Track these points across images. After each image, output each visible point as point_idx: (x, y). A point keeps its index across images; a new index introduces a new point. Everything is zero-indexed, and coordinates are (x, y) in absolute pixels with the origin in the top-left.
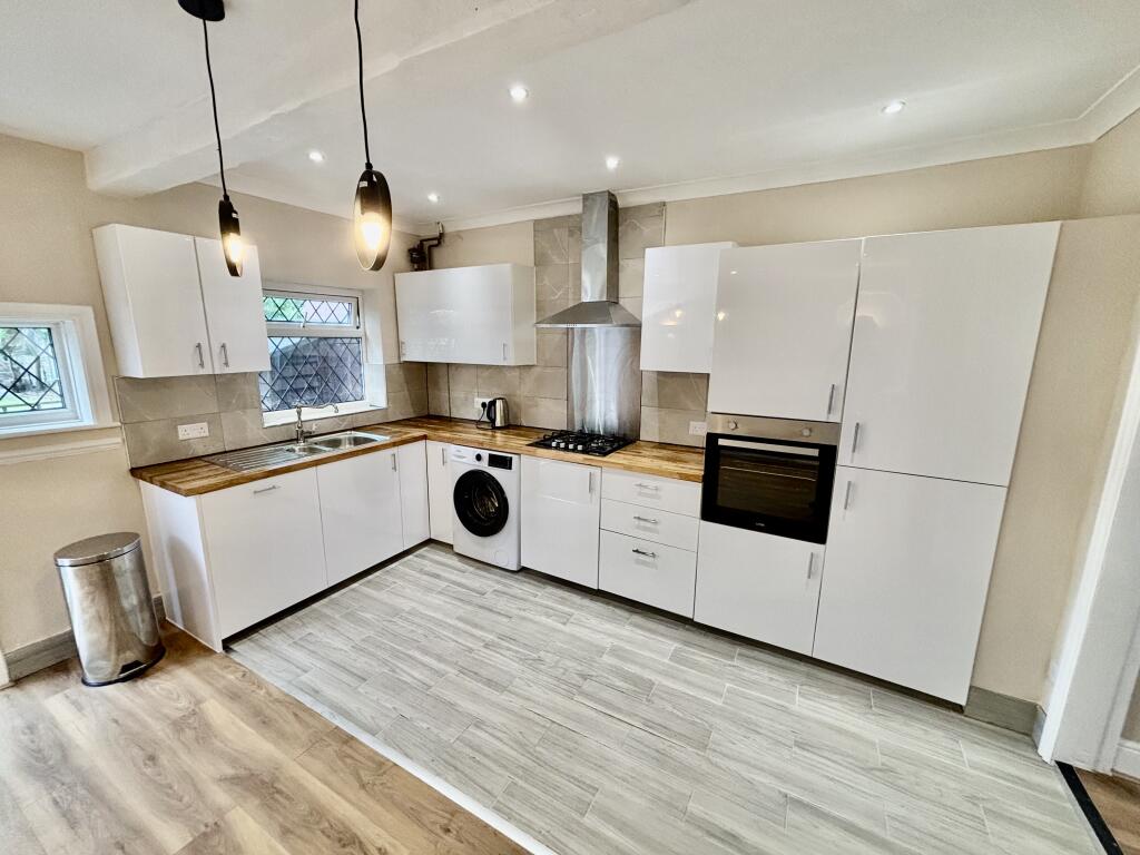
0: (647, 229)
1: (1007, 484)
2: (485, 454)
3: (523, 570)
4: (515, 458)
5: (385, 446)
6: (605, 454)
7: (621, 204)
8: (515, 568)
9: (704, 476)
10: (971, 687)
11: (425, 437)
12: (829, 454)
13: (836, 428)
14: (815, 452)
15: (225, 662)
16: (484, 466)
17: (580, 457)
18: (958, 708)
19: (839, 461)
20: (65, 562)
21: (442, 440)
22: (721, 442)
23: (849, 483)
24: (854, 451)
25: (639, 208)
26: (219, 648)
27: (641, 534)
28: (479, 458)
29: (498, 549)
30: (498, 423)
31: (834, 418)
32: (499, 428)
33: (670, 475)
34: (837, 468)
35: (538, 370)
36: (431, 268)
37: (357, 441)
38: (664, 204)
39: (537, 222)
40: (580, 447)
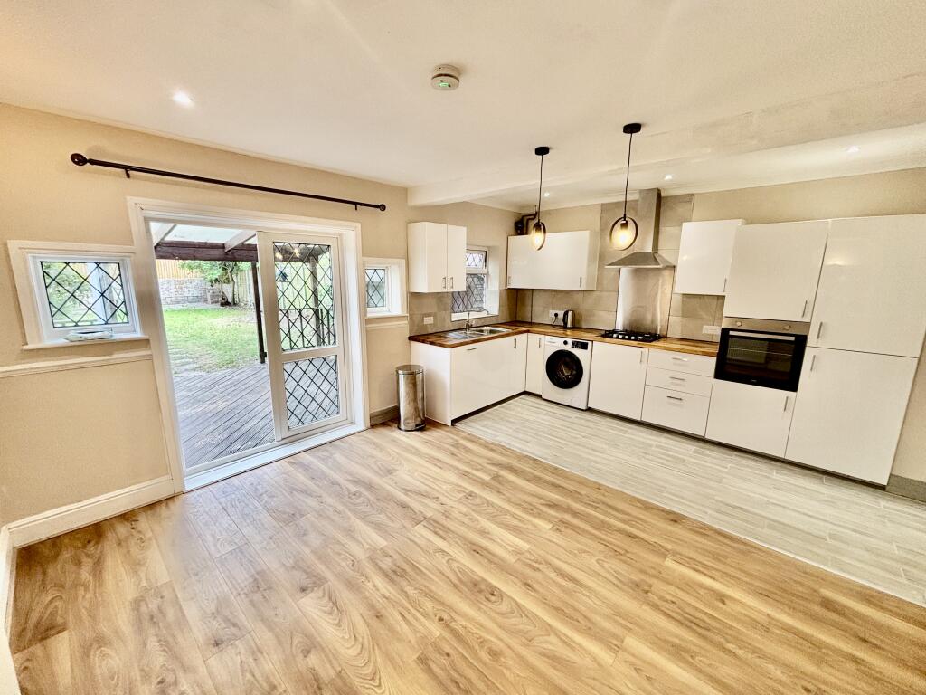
0: (681, 209)
1: (918, 356)
2: (570, 341)
3: (589, 410)
4: (590, 343)
5: (508, 335)
6: (651, 342)
7: (663, 194)
8: (584, 408)
9: (718, 353)
10: (891, 475)
11: (528, 332)
12: (801, 341)
13: (808, 325)
14: (793, 339)
15: (453, 430)
16: (569, 348)
17: (635, 343)
18: (882, 488)
19: (808, 344)
20: (401, 372)
21: (539, 333)
22: (731, 333)
23: (814, 357)
24: (818, 337)
25: (676, 197)
26: (449, 424)
27: (674, 387)
28: (566, 343)
29: (575, 396)
30: (569, 325)
31: (806, 320)
32: (570, 328)
33: (696, 353)
34: (807, 349)
35: (597, 293)
36: (527, 234)
37: (491, 332)
38: (693, 195)
39: (603, 205)
40: (633, 338)
